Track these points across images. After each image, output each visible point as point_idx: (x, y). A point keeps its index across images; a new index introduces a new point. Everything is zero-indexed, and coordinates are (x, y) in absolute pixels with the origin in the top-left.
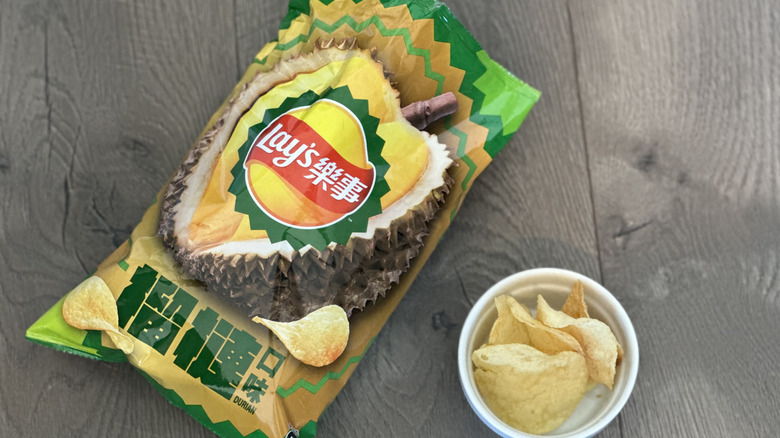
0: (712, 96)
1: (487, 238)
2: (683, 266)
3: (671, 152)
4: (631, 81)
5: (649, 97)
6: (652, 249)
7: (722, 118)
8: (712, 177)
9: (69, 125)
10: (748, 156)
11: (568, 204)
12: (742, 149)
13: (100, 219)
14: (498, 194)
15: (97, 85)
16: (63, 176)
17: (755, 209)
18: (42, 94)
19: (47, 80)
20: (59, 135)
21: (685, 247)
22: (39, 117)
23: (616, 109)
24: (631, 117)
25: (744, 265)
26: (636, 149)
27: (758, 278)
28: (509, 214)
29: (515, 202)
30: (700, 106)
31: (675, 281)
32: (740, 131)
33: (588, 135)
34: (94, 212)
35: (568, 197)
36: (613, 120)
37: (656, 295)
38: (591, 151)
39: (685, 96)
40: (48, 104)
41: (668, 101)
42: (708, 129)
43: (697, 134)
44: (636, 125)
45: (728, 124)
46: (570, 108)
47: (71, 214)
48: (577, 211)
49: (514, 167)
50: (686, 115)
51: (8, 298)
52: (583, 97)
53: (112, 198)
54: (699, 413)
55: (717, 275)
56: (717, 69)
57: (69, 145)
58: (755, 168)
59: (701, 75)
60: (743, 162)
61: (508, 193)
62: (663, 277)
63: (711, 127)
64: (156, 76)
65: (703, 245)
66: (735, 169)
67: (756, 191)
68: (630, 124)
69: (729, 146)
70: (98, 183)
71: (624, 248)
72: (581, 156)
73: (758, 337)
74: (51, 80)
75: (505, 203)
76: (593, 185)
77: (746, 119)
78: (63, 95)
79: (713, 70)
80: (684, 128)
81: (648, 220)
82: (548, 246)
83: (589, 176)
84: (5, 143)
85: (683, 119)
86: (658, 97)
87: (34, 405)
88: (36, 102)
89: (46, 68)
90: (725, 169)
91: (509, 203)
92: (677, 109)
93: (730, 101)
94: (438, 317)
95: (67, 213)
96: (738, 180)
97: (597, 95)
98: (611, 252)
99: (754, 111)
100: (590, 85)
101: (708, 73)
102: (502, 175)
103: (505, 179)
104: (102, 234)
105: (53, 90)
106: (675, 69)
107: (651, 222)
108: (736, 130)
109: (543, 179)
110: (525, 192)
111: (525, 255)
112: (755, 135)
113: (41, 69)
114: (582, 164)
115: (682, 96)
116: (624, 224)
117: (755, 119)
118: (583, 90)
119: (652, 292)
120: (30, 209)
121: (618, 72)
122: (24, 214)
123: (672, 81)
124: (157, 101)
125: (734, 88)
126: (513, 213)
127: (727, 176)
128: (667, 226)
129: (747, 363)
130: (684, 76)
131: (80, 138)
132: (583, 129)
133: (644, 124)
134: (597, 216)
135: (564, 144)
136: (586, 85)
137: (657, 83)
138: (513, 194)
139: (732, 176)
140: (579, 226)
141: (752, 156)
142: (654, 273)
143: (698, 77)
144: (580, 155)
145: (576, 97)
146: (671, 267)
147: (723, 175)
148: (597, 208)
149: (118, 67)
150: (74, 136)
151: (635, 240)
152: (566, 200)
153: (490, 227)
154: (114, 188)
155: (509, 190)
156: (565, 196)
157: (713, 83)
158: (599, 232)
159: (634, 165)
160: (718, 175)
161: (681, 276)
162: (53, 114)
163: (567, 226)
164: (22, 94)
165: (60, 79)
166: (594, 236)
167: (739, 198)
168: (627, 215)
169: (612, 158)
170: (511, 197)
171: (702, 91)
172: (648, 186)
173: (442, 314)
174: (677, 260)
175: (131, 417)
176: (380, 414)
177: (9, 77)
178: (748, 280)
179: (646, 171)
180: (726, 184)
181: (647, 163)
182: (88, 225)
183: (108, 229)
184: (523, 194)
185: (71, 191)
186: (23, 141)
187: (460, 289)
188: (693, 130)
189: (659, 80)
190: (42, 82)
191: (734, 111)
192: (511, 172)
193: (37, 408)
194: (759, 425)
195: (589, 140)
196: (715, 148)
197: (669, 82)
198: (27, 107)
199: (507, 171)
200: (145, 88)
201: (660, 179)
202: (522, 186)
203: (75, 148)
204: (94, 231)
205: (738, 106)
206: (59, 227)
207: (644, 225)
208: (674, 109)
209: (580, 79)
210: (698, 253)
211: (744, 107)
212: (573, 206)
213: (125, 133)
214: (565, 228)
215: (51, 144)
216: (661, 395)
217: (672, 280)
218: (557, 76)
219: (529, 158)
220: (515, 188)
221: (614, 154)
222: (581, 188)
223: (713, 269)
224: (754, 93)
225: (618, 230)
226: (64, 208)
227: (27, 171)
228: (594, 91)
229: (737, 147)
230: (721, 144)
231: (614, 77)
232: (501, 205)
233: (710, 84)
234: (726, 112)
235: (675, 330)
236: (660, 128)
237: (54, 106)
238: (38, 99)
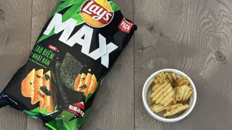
0: (172, 11)
7: (175, 18)
10: (181, 30)
12: (179, 27)
25: (176, 61)
26: (148, 25)
27: (180, 65)
39: (165, 10)
58: (183, 33)
66: (177, 33)
67: (182, 40)
68: (148, 17)
69: (176, 26)
77: (182, 19)
96: (177, 36)
99: (184, 17)
107: (150, 46)
108: (178, 22)
112: (184, 24)
117: (184, 19)
159: (147, 29)
168: (144, 44)
180: (174, 37)
191: (179, 16)
205: (180, 15)
207: (148, 47)
211: (181, 15)
234: (176, 16)
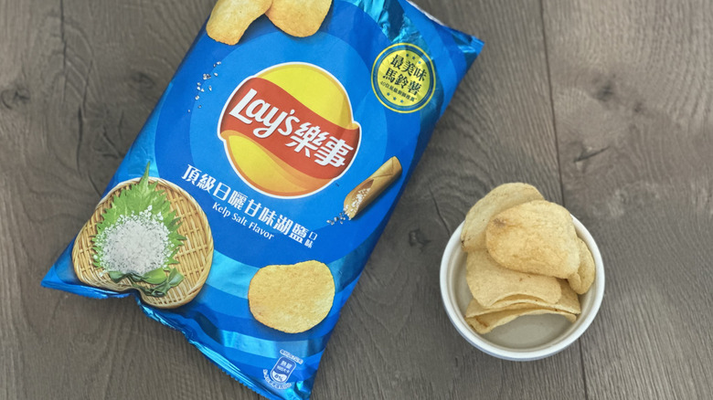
1: (459, 162)
2: (638, 188)
3: (628, 84)
4: (591, 17)
5: (608, 32)
6: (610, 172)
8: (665, 106)
9: (82, 59)
11: (532, 131)
13: (110, 145)
14: (468, 122)
15: (107, 24)
16: (77, 105)
17: (705, 135)
18: (58, 32)
19: (62, 18)
20: (74, 69)
21: (639, 171)
22: (55, 52)
23: (577, 43)
24: (592, 51)
28: (479, 140)
29: (485, 129)
30: (655, 41)
31: (630, 201)
32: (691, 63)
33: (551, 68)
34: (105, 139)
35: (533, 125)
36: (574, 54)
37: (612, 214)
38: (554, 84)
40: (64, 41)
41: (626, 36)
42: (662, 62)
43: (652, 67)
44: (596, 58)
45: (680, 57)
46: (535, 43)
47: (84, 140)
48: (541, 137)
49: (483, 97)
50: (642, 49)
51: (28, 216)
52: (548, 33)
53: (120, 125)
54: (650, 321)
55: (668, 197)
56: (671, 6)
57: (82, 78)
59: (656, 13)
60: (694, 92)
61: (478, 121)
62: (619, 197)
63: (664, 60)
64: (160, 14)
65: (656, 169)
70: (108, 112)
71: (584, 171)
72: (545, 87)
73: (705, 252)
74: (65, 19)
75: (476, 131)
76: (556, 113)
78: (78, 33)
79: (668, 7)
80: (640, 61)
81: (605, 147)
82: (514, 169)
83: (552, 105)
84: (25, 76)
85: (639, 53)
86: (616, 33)
87: (51, 312)
88: (52, 38)
89: (62, 7)
90: (678, 99)
91: (479, 131)
92: (634, 43)
93: (683, 36)
94: (414, 234)
95: (81, 139)
97: (560, 31)
98: (572, 175)
100: (554, 22)
101: (662, 11)
102: (473, 105)
103: (475, 108)
104: (111, 159)
105: (68, 28)
106: (632, 7)
109: (509, 108)
110: (493, 120)
111: (494, 178)
113: (57, 9)
114: (546, 94)
115: (639, 32)
116: (584, 150)
118: (547, 26)
119: (609, 212)
120: (48, 136)
121: (580, 10)
122: (43, 141)
123: (630, 18)
124: (161, 38)
125: (687, 24)
126: (482, 139)
127: (679, 105)
128: (624, 151)
129: (695, 277)
130: (640, 13)
131: (92, 72)
132: (547, 62)
133: (603, 58)
134: (559, 142)
135: (529, 76)
136: (550, 22)
137: (615, 20)
138: (483, 122)
139: (684, 105)
140: (543, 151)
141: (702, 87)
142: (610, 194)
143: (653, 14)
144: (544, 85)
145: (541, 33)
146: (627, 189)
147: (675, 103)
148: (559, 136)
149: (126, 6)
150: (87, 70)
151: (594, 165)
152: (531, 127)
153: (461, 152)
154: (123, 117)
155: (479, 118)
156: (530, 123)
157: (667, 19)
158: (561, 156)
160: (671, 103)
161: (636, 197)
162: (68, 50)
163: (531, 150)
164: (40, 31)
165: (74, 18)
166: (556, 161)
167: (689, 125)
169: (573, 89)
170: (480, 125)
171: (657, 27)
172: (606, 115)
173: (417, 231)
174: (632, 182)
175: (139, 323)
176: (361, 323)
177: (28, 16)
178: (697, 200)
179: (605, 101)
181: (606, 93)
182: (100, 150)
183: (117, 154)
184: (491, 122)
185: (85, 120)
186: (42, 74)
187: (435, 208)
188: (648, 63)
189: (618, 17)
190: (58, 21)
192: (481, 102)
193: (54, 315)
194: (705, 333)
195: (552, 73)
196: (668, 79)
197: (627, 18)
198: (45, 43)
199: (478, 101)
200: (150, 26)
201: (617, 108)
202: (491, 115)
203: (87, 80)
204: (105, 156)
206: (74, 153)
208: (631, 43)
209: (545, 16)
210: (651, 176)
212: (537, 133)
213: (132, 67)
214: (530, 153)
215: (67, 77)
216: (616, 306)
217: (627, 200)
218: (524, 13)
219: (496, 88)
220: (485, 117)
221: (575, 85)
222: (544, 116)
223: (665, 191)
224: (704, 29)
225: (578, 155)
226: (78, 136)
227: (45, 101)
228: (558, 28)
229: (689, 78)
230: (674, 75)
231: (575, 15)
232: (472, 133)
233: (664, 20)
235: (629, 247)
236: (618, 61)
237: (69, 42)
238: (55, 36)
